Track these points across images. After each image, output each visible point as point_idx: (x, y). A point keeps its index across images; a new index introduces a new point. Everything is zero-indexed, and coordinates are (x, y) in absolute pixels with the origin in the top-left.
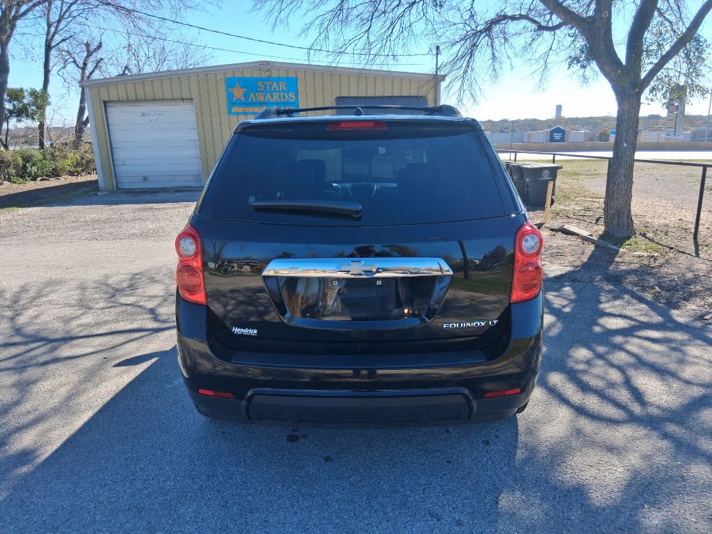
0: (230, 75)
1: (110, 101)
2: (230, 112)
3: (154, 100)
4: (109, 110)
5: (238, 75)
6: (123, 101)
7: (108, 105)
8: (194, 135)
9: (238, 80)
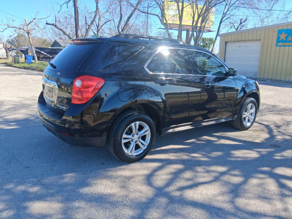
0: (280, 28)
1: (228, 42)
2: (277, 45)
3: (245, 41)
4: (227, 45)
5: (285, 28)
6: (233, 42)
7: (227, 43)
8: (258, 56)
9: (284, 30)
